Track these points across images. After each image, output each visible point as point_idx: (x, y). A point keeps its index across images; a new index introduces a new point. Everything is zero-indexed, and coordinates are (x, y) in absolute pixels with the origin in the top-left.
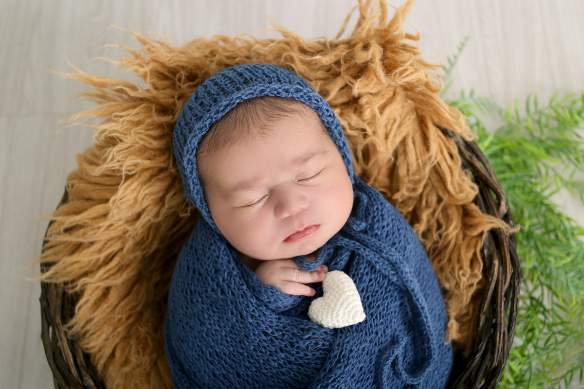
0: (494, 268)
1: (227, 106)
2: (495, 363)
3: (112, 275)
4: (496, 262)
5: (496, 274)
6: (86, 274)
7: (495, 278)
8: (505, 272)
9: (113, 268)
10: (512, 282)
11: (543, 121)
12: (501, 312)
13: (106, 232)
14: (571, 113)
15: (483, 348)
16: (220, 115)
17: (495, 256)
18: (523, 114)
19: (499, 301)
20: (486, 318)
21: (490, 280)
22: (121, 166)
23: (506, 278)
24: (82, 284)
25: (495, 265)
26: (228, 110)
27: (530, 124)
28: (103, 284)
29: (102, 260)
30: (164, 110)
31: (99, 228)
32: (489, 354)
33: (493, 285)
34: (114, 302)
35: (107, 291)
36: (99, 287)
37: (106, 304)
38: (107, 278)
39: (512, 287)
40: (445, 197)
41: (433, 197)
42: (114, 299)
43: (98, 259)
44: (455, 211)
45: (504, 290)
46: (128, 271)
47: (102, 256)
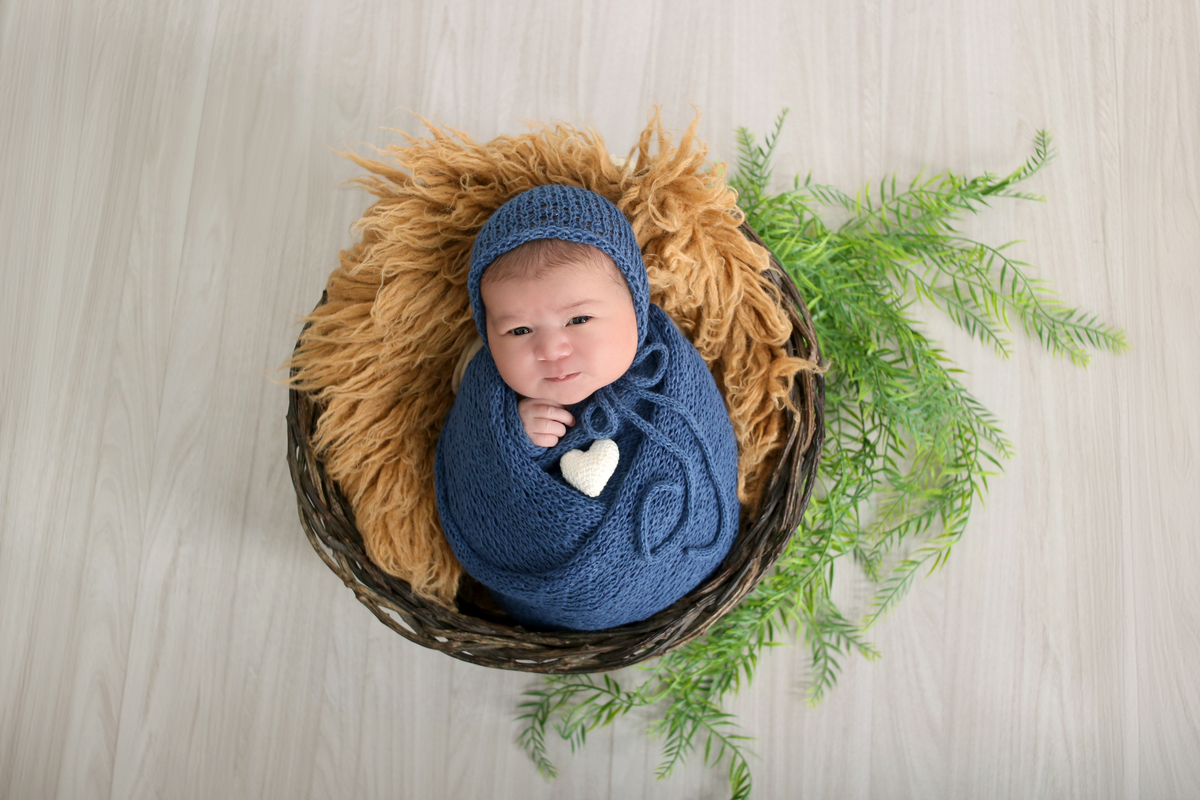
0: (795, 424)
1: (514, 242)
2: (784, 527)
3: (362, 388)
4: (798, 419)
5: (796, 430)
6: (335, 383)
7: (794, 434)
8: (806, 429)
9: (365, 380)
10: (814, 441)
11: (903, 210)
12: (795, 471)
13: (362, 334)
14: (938, 199)
15: (771, 510)
16: (506, 249)
17: (798, 411)
18: (876, 200)
19: (795, 460)
20: (780, 478)
21: (789, 436)
22: (381, 266)
23: (807, 436)
24: (329, 391)
25: (796, 421)
26: (515, 246)
27: (885, 214)
28: (355, 397)
29: (354, 366)
30: (437, 208)
31: (354, 329)
32: (778, 516)
33: (791, 442)
34: (362, 420)
35: (354, 406)
36: (347, 399)
37: (352, 421)
38: (357, 390)
39: (813, 447)
40: (756, 339)
41: (743, 341)
42: (362, 416)
43: (350, 365)
44: (766, 356)
45: (804, 449)
46: (381, 383)
47: (354, 361)
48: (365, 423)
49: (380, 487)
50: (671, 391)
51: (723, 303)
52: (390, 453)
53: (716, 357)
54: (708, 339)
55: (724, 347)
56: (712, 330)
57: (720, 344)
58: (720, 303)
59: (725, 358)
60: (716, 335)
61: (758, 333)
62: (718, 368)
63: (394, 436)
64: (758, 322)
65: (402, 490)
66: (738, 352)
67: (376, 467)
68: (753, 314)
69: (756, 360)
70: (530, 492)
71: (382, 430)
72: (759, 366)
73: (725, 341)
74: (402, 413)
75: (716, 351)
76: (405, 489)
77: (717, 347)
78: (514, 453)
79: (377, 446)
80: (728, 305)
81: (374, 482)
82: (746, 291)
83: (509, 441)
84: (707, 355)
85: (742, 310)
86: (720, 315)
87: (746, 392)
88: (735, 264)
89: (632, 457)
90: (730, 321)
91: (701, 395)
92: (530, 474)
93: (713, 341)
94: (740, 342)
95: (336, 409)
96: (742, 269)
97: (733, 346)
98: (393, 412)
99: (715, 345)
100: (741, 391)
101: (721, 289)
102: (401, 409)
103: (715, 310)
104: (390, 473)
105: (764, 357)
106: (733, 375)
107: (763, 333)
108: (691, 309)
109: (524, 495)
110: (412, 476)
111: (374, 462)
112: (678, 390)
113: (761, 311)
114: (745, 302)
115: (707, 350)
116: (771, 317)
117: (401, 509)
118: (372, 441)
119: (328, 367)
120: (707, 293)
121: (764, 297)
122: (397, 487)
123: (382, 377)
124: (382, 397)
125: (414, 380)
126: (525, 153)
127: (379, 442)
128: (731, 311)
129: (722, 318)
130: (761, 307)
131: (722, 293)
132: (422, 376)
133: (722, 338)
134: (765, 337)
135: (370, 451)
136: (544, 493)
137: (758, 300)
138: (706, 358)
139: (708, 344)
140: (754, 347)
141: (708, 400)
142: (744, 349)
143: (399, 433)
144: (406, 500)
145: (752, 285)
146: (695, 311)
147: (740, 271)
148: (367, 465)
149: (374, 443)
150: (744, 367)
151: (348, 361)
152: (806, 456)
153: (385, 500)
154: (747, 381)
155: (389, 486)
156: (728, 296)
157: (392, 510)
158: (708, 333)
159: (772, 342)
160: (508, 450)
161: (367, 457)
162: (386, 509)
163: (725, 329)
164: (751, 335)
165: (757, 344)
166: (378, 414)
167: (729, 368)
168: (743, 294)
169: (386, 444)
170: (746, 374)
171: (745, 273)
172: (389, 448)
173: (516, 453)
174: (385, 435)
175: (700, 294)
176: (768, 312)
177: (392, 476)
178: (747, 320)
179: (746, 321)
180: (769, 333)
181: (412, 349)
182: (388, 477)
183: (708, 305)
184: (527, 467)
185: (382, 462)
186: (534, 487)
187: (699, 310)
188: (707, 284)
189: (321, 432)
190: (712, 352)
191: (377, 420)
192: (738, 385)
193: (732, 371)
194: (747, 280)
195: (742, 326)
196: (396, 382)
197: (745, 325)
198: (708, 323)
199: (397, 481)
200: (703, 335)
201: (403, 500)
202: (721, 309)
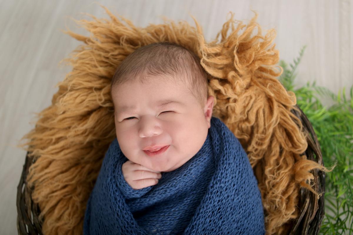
0: (306, 204)
4: (308, 200)
5: (306, 208)
7: (305, 210)
8: (313, 208)
9: (58, 148)
10: (317, 216)
17: (308, 196)
19: (304, 227)
21: (301, 211)
23: (313, 212)
25: (306, 202)
28: (51, 157)
29: (54, 141)
33: (302, 215)
34: (53, 171)
35: (50, 163)
36: (47, 158)
37: (47, 171)
38: (52, 154)
39: (316, 220)
40: (286, 148)
41: (278, 149)
42: (53, 169)
43: (52, 140)
44: (291, 159)
45: (310, 220)
46: (66, 151)
47: (54, 138)
48: (54, 173)
49: (56, 211)
50: (222, 174)
51: (267, 125)
52: (67, 192)
53: (260, 158)
54: (256, 147)
55: (266, 152)
56: (259, 141)
57: (263, 150)
58: (265, 125)
59: (266, 158)
60: (261, 145)
61: (288, 145)
62: (261, 164)
63: (71, 183)
64: (287, 139)
65: (69, 215)
66: (274, 155)
67: (58, 199)
68: (285, 134)
69: (285, 161)
70: (124, 229)
71: (65, 178)
72: (287, 165)
73: (266, 149)
74: (77, 171)
75: (260, 154)
76: (72, 214)
77: (261, 152)
78: (119, 201)
79: (60, 187)
80: (269, 126)
81: (53, 208)
82: (281, 118)
83: (117, 194)
84: (255, 156)
85: (278, 131)
86: (264, 132)
87: (278, 180)
88: (276, 104)
89: (193, 215)
90: (270, 137)
91: (242, 177)
92: (126, 216)
93: (259, 148)
94: (276, 149)
95: (40, 163)
96: (279, 106)
97: (272, 152)
98: (72, 170)
99: (261, 150)
100: (275, 179)
101: (266, 116)
102: (77, 169)
103: (261, 129)
104: (65, 203)
105: (290, 160)
106: (270, 168)
107: (290, 145)
108: (247, 127)
109: (121, 231)
110: (77, 207)
111: (56, 196)
112: (226, 174)
113: (290, 131)
114: (280, 125)
115: (255, 153)
116: (296, 135)
117: (68, 225)
118: (57, 184)
119: (41, 139)
120: (257, 118)
121: (293, 123)
122: (67, 212)
123: (68, 148)
124: (68, 160)
125: (88, 153)
126: (159, 33)
127: (61, 185)
128: (271, 131)
129: (265, 134)
130: (291, 128)
131: (266, 119)
132: (93, 152)
133: (265, 147)
134: (291, 148)
135: (55, 189)
136: (131, 232)
137: (289, 124)
138: (254, 158)
139: (256, 150)
140: (284, 153)
141: (247, 181)
142: (278, 154)
143: (74, 182)
144: (71, 220)
145: (285, 115)
146: (250, 129)
147: (278, 107)
148: (52, 197)
149: (58, 185)
150: (278, 164)
151: (50, 137)
152: (311, 224)
153: (59, 219)
154: (279, 174)
155: (63, 211)
156: (270, 121)
157: (63, 225)
158: (257, 143)
159: (295, 151)
160: (116, 199)
161: (53, 192)
162: (58, 224)
163: (267, 141)
164: (283, 146)
165: (286, 151)
166: (64, 169)
167: (268, 164)
168: (279, 120)
169: (65, 187)
170: (279, 169)
171: (281, 109)
172: (66, 190)
173: (121, 201)
174: (66, 181)
175: (252, 118)
176: (295, 132)
177: (65, 205)
178: (280, 136)
179: (280, 138)
180: (294, 145)
181: (86, 134)
182: (63, 205)
183: (258, 126)
184: (125, 212)
185: (62, 196)
186: (126, 226)
187: (252, 128)
188: (257, 113)
189: (31, 175)
190: (258, 155)
191: (62, 172)
192: (274, 174)
193: (270, 166)
194: (282, 113)
195: (277, 140)
196: (76, 152)
197: (280, 140)
198: (257, 136)
199: (68, 209)
200: (253, 143)
201: (70, 220)
202: (265, 129)
